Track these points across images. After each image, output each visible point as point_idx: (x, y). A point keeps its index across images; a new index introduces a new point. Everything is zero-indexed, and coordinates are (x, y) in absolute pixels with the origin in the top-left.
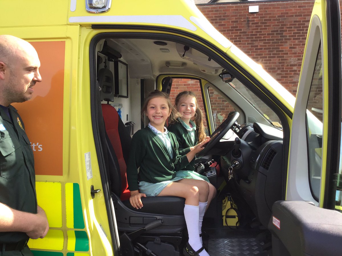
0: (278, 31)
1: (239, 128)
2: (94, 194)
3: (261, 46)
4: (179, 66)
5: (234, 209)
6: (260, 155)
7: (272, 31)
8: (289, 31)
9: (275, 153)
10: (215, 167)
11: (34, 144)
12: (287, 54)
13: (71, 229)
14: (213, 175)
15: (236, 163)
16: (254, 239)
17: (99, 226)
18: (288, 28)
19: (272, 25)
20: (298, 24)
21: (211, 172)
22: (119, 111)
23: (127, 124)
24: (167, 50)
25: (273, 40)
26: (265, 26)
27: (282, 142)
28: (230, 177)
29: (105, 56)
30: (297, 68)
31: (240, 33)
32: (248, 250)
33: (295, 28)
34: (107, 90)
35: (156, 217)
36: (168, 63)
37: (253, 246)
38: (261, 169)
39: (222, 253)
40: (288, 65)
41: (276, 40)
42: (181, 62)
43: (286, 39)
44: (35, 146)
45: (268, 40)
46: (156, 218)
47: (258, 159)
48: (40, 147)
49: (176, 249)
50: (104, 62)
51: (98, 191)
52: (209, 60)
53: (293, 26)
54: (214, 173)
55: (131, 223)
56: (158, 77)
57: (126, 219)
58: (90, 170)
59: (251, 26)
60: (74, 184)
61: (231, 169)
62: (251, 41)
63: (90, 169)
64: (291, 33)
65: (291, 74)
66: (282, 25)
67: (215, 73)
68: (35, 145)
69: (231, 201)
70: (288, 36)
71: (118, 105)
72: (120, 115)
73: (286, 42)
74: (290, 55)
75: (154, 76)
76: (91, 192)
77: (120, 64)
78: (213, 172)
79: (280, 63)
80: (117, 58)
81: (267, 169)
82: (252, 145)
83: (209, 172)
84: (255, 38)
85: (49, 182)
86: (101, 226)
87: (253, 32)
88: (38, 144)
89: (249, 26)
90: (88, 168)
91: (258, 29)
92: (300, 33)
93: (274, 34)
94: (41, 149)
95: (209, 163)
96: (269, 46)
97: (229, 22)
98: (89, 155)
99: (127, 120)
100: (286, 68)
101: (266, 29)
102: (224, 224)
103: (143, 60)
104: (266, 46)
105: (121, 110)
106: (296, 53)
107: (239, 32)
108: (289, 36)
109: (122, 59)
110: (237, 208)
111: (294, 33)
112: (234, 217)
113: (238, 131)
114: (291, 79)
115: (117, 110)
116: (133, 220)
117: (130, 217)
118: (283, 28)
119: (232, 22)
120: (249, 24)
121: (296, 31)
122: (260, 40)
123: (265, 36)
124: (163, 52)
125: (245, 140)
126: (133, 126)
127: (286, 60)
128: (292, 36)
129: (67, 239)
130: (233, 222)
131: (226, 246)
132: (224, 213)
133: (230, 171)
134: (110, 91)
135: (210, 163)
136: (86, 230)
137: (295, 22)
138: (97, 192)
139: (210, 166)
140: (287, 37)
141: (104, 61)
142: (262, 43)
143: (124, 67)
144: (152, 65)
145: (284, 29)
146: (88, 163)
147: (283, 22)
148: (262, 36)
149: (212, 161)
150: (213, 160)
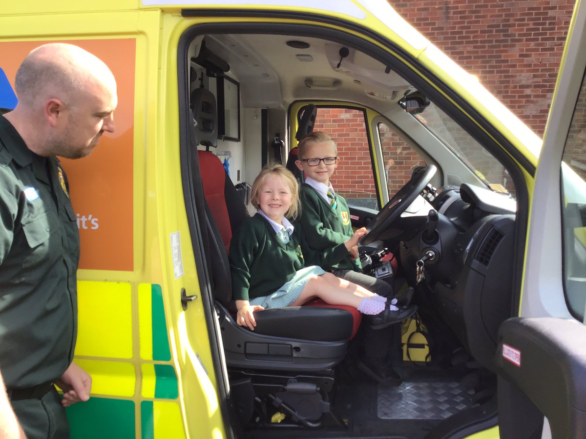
0: (498, 26)
1: (433, 194)
2: (186, 303)
3: (468, 52)
4: (328, 86)
5: (423, 333)
6: (472, 240)
7: (489, 26)
8: (519, 25)
9: (501, 236)
10: (390, 261)
11: (84, 217)
12: (514, 66)
13: (147, 362)
14: (386, 275)
15: (429, 253)
16: (456, 385)
17: (196, 358)
18: (516, 20)
19: (489, 15)
20: (536, 14)
21: (384, 270)
22: (226, 164)
23: (238, 186)
24: (309, 58)
25: (491, 41)
26: (476, 17)
27: (513, 217)
28: (420, 278)
29: (201, 67)
30: (532, 91)
31: (433, 29)
32: (446, 402)
33: (529, 20)
34: (205, 126)
35: (290, 343)
36: (309, 81)
37: (455, 396)
38: (475, 263)
39: (403, 406)
40: (515, 87)
41: (496, 41)
42: (332, 78)
43: (513, 40)
44: (86, 221)
45: (481, 42)
46: (291, 345)
47: (468, 247)
48: (95, 222)
49: (324, 399)
50: (200, 79)
51: (192, 298)
52: (387, 71)
53: (526, 17)
54: (389, 271)
55: (247, 352)
56: (291, 106)
57: (239, 346)
58: (180, 262)
59: (452, 18)
60: (152, 285)
61: (420, 264)
62: (452, 43)
63: (179, 260)
64: (523, 30)
65: (520, 102)
66: (506, 15)
67: (392, 99)
68: (86, 219)
69: (416, 319)
70: (517, 35)
71: (223, 153)
72: (228, 171)
73: (513, 46)
74: (520, 69)
75: (284, 103)
76: (182, 299)
77: (226, 83)
78: (387, 269)
79: (501, 82)
80: (222, 71)
81: (486, 263)
82: (456, 223)
83: (379, 270)
84: (459, 38)
85: (111, 281)
86: (198, 356)
87: (454, 28)
88: (90, 216)
89: (448, 18)
90: (176, 259)
91: (463, 22)
92: (538, 29)
93: (491, 31)
94: (97, 226)
95: (379, 254)
96: (482, 52)
97: (413, 10)
98: (178, 237)
99: (238, 179)
100: (512, 92)
101: (478, 22)
102: (405, 358)
103: (266, 75)
104: (477, 52)
105: (229, 162)
106: (530, 65)
107: (430, 27)
108: (519, 35)
109: (229, 73)
110: (426, 331)
111: (527, 30)
112: (421, 346)
113: (432, 198)
114: (521, 112)
115: (223, 162)
116: (251, 349)
117: (246, 343)
118: (508, 20)
119: (419, 10)
120: (447, 13)
121: (532, 26)
122: (468, 43)
123: (476, 34)
124: (301, 60)
125: (445, 214)
126: (247, 191)
127: (512, 76)
128: (525, 35)
129: (142, 378)
130: (420, 355)
131: (409, 395)
132: (404, 339)
133: (420, 269)
134: (211, 128)
135: (381, 254)
136: (174, 364)
137: (530, 9)
138: (191, 300)
139: (381, 260)
140: (515, 36)
141: (199, 76)
142: (470, 48)
143: (233, 87)
144: (280, 85)
145: (511, 22)
146: (176, 251)
147: (509, 10)
148: (472, 35)
149: (385, 251)
150: (386, 249)
